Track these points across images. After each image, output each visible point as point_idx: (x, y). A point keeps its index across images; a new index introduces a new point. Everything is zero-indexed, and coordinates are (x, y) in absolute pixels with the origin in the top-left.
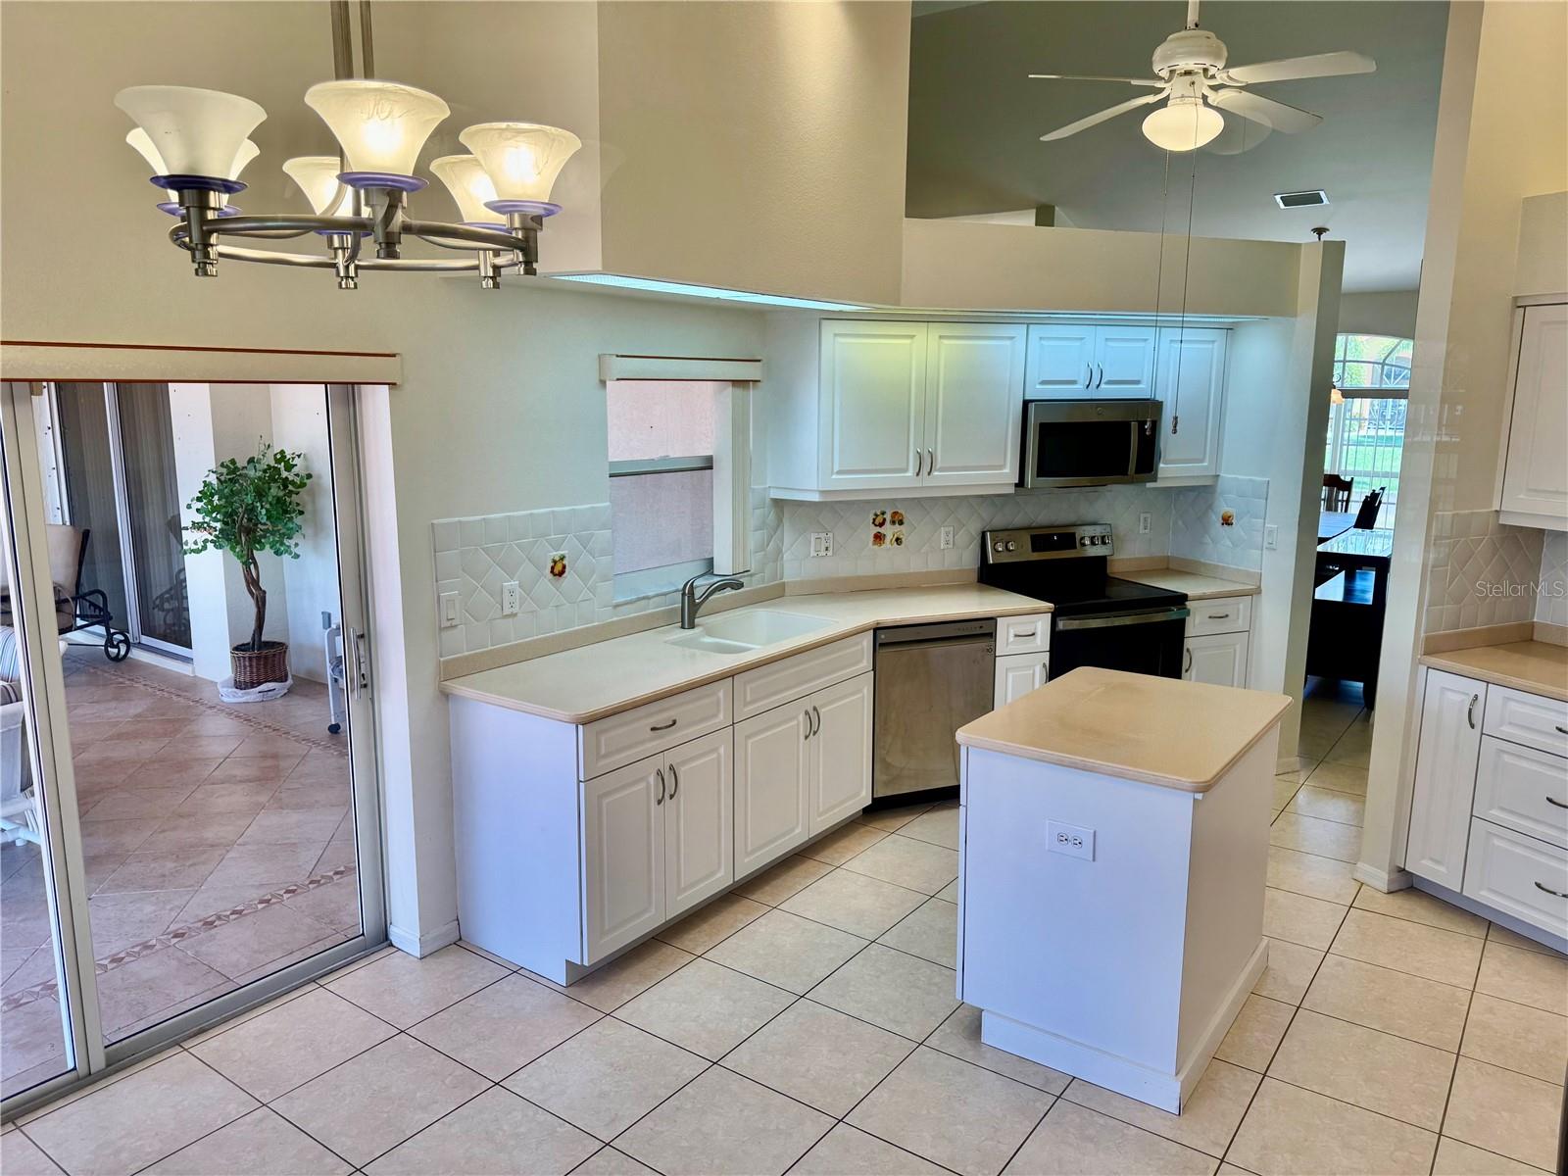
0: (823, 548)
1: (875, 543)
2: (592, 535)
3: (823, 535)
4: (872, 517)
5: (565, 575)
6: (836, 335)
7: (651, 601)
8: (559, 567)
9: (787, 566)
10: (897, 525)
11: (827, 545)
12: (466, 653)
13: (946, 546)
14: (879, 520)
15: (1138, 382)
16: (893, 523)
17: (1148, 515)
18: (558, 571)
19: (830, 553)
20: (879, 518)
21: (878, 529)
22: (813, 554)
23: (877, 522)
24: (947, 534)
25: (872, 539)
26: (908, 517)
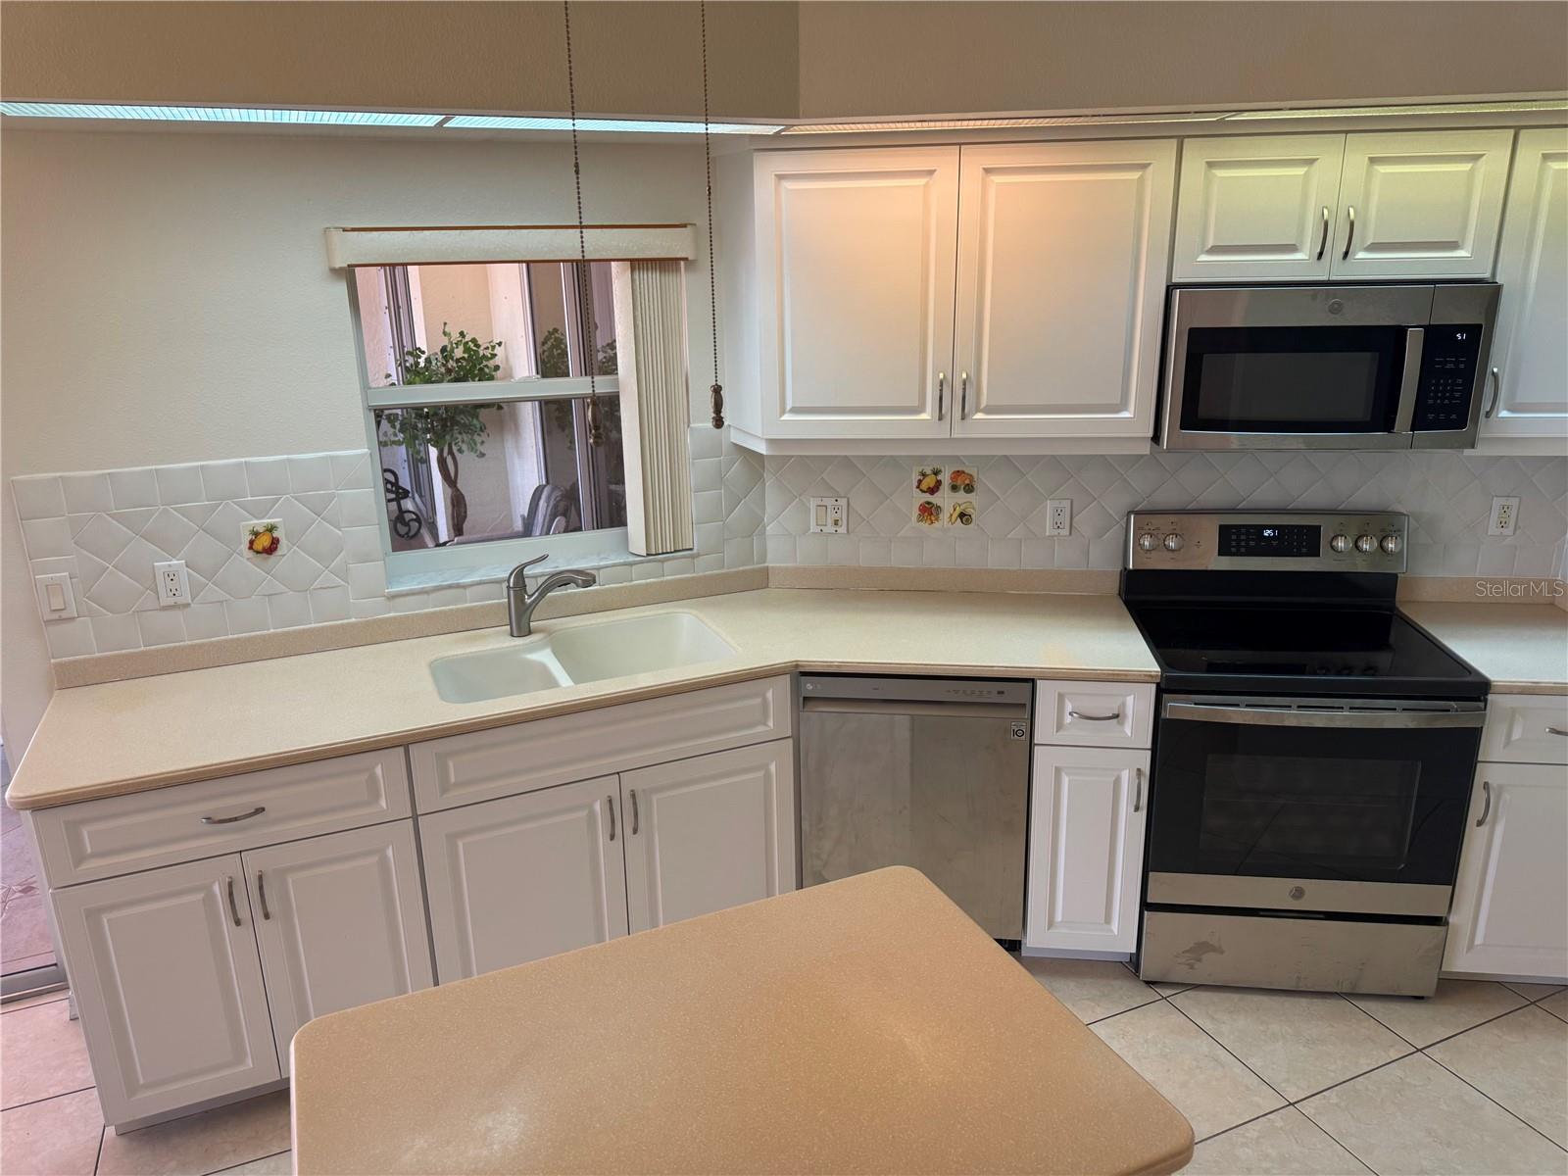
0: (830, 522)
1: (921, 518)
2: (332, 497)
3: (830, 502)
4: (915, 477)
5: (279, 552)
6: (780, 177)
7: (468, 591)
8: (264, 542)
9: (771, 545)
10: (962, 492)
11: (837, 516)
12: (97, 655)
13: (1056, 532)
14: (929, 482)
15: (1453, 245)
16: (954, 488)
17: (1514, 502)
18: (267, 546)
19: (842, 530)
20: (927, 480)
21: (928, 497)
22: (814, 528)
23: (924, 486)
24: (1058, 512)
25: (916, 512)
26: (984, 480)
